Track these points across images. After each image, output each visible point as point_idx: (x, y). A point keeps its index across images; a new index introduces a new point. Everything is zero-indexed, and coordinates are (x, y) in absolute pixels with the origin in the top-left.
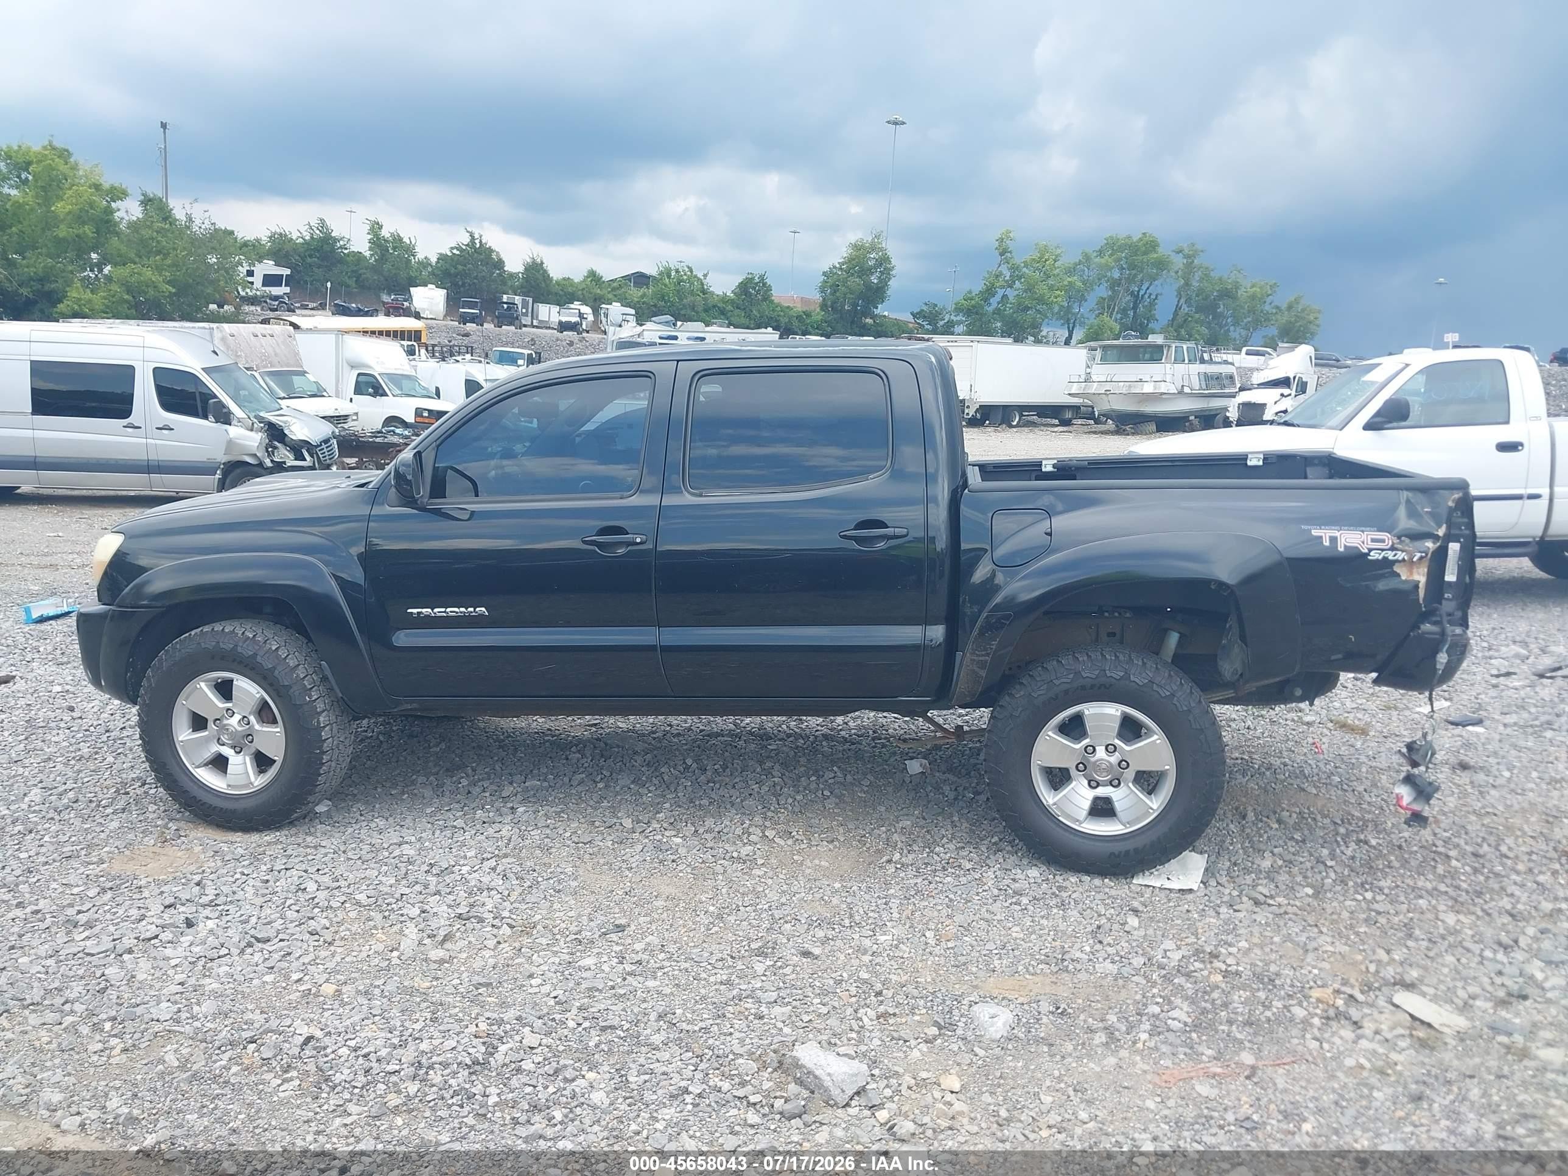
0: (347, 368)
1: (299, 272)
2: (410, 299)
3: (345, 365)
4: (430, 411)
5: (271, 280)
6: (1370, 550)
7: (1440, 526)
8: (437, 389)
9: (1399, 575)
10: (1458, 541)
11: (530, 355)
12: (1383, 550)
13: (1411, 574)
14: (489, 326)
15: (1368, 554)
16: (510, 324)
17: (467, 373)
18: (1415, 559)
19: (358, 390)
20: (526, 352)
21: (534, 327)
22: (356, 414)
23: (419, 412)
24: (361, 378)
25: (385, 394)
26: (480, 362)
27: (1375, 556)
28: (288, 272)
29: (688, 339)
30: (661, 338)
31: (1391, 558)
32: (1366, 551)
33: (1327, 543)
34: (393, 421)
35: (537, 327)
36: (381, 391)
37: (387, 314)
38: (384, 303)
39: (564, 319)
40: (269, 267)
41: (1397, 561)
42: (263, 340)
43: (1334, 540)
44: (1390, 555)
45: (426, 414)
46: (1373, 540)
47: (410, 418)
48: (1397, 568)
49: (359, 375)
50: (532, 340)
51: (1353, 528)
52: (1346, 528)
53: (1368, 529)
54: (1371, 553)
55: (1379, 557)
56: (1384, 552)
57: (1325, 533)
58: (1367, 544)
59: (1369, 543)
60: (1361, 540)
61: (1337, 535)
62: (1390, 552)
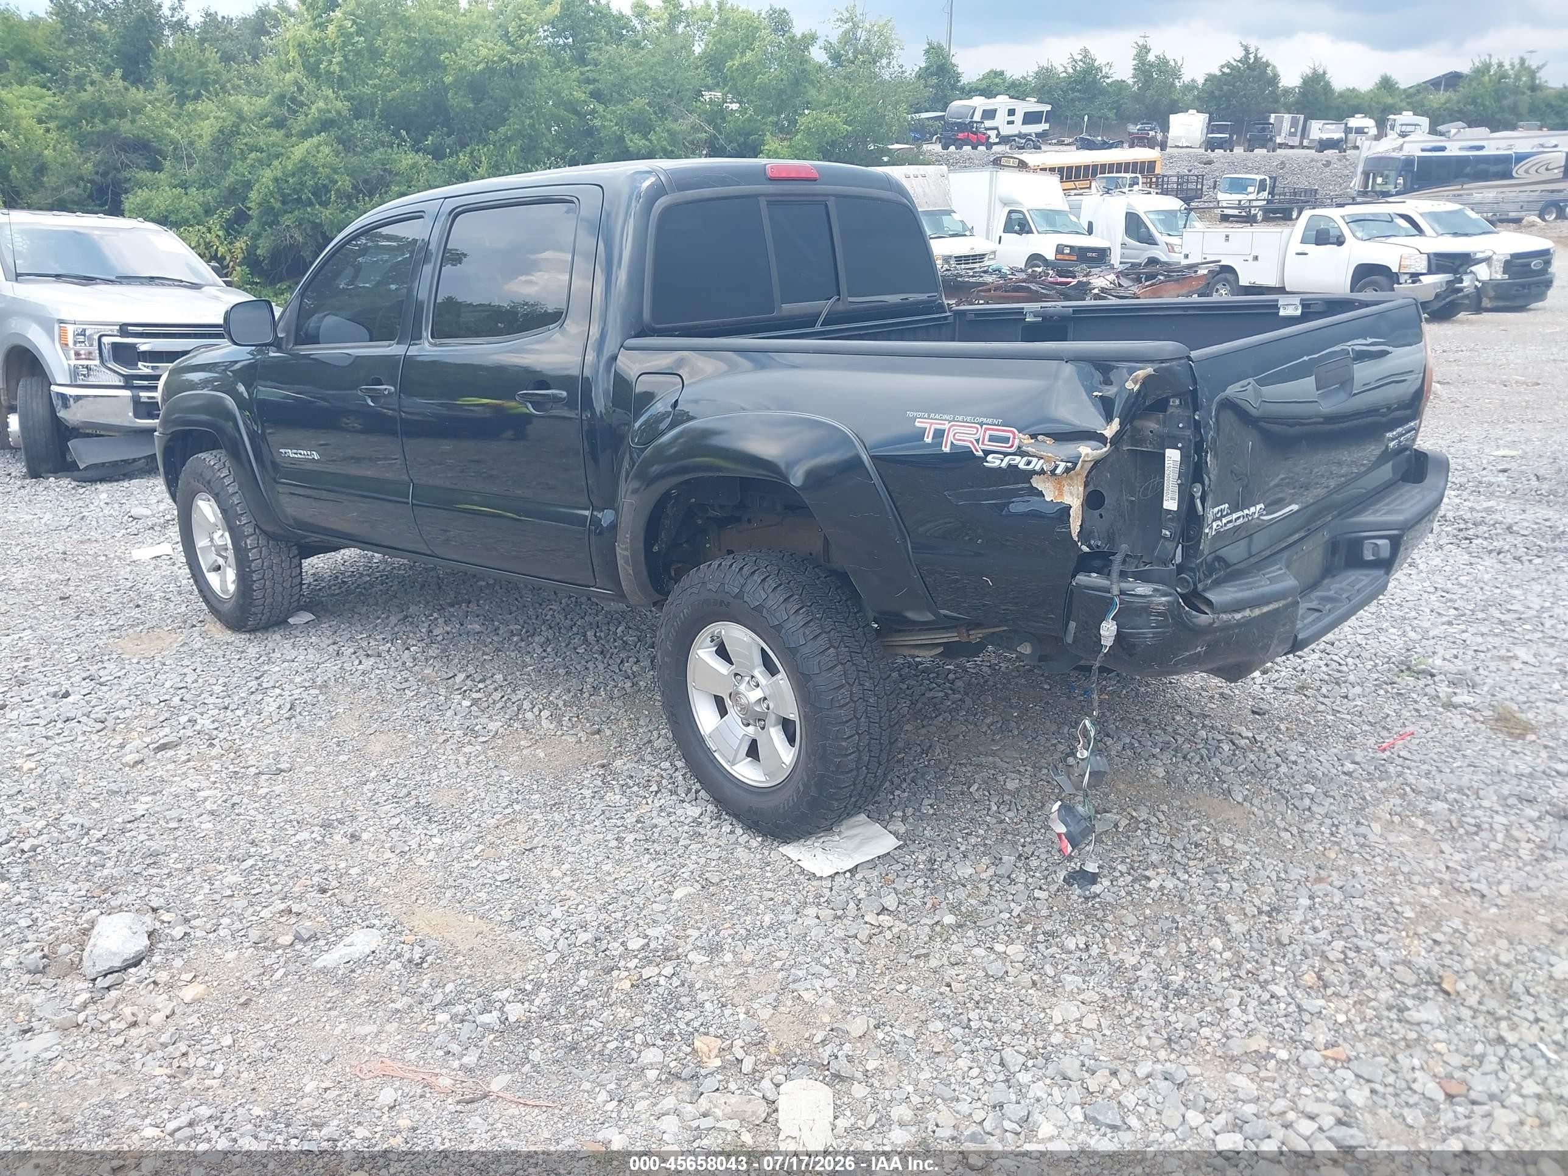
0: (999, 205)
1: (1060, 107)
2: (1165, 128)
3: (997, 201)
4: (1072, 248)
5: (1031, 118)
6: (987, 453)
7: (1109, 419)
8: (1090, 224)
9: (1041, 494)
10: (1177, 448)
11: (1263, 181)
12: (1006, 454)
13: (1061, 494)
14: (1239, 150)
15: (984, 459)
16: (1263, 146)
17: (1129, 204)
18: (1058, 471)
19: (1008, 229)
20: (1259, 177)
21: (1304, 147)
22: (994, 253)
23: (1060, 249)
24: (1014, 216)
25: (1030, 232)
26: (1149, 193)
27: (993, 461)
28: (1048, 108)
29: (1461, 149)
30: (1423, 150)
31: (1022, 466)
32: (981, 454)
33: (928, 440)
34: (1035, 259)
35: (1308, 148)
36: (1027, 229)
37: (1131, 146)
38: (1130, 134)
39: (1325, 136)
40: (1032, 105)
41: (1034, 472)
42: (914, 181)
43: (939, 434)
44: (1021, 463)
45: (1067, 251)
46: (992, 439)
47: (1050, 255)
48: (1037, 483)
49: (1010, 212)
50: (1282, 163)
51: (969, 419)
52: (960, 418)
53: (990, 421)
54: (989, 458)
55: (1004, 465)
56: (1008, 458)
57: (932, 424)
58: (983, 443)
59: (986, 442)
60: (977, 437)
61: (946, 426)
62: (1018, 458)
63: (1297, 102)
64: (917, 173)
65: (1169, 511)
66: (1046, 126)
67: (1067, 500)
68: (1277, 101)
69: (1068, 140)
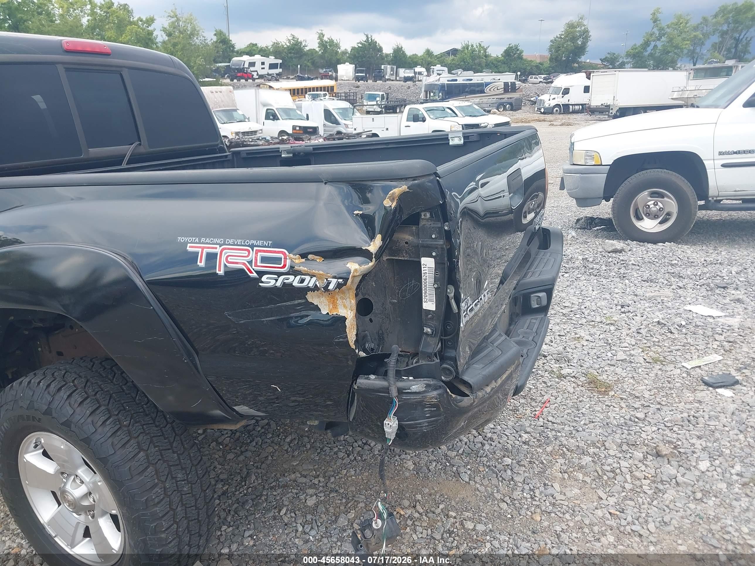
0: (261, 106)
1: (286, 61)
2: (336, 71)
3: (260, 104)
4: (300, 127)
5: (273, 66)
6: (261, 274)
7: (372, 237)
8: (307, 115)
9: (317, 308)
10: (431, 256)
11: (383, 95)
12: (279, 274)
13: (335, 307)
14: (370, 82)
15: (259, 280)
16: (380, 80)
17: (325, 105)
18: (331, 287)
19: (267, 118)
20: (381, 93)
21: (397, 81)
22: (261, 130)
23: (294, 128)
24: (269, 111)
25: (278, 119)
26: (333, 99)
27: (268, 281)
28: (280, 61)
29: (463, 80)
30: (448, 81)
31: (296, 284)
32: (255, 275)
33: (202, 264)
34: (282, 133)
35: (399, 81)
36: (276, 118)
37: (322, 79)
38: (320, 74)
39: (406, 75)
40: (272, 60)
41: (308, 289)
42: (216, 95)
43: (212, 257)
44: (295, 281)
45: (298, 128)
46: (264, 260)
47: (290, 131)
48: (312, 298)
49: (267, 110)
50: (390, 87)
51: (239, 241)
52: (231, 241)
53: (260, 243)
54: (264, 278)
55: (279, 284)
56: (282, 277)
57: (203, 248)
58: (256, 265)
59: (259, 264)
60: (248, 259)
61: (218, 250)
62: (292, 277)
63: (392, 60)
64: (217, 90)
65: (429, 311)
66: (281, 70)
67: (342, 312)
68: (383, 59)
69: (291, 77)
